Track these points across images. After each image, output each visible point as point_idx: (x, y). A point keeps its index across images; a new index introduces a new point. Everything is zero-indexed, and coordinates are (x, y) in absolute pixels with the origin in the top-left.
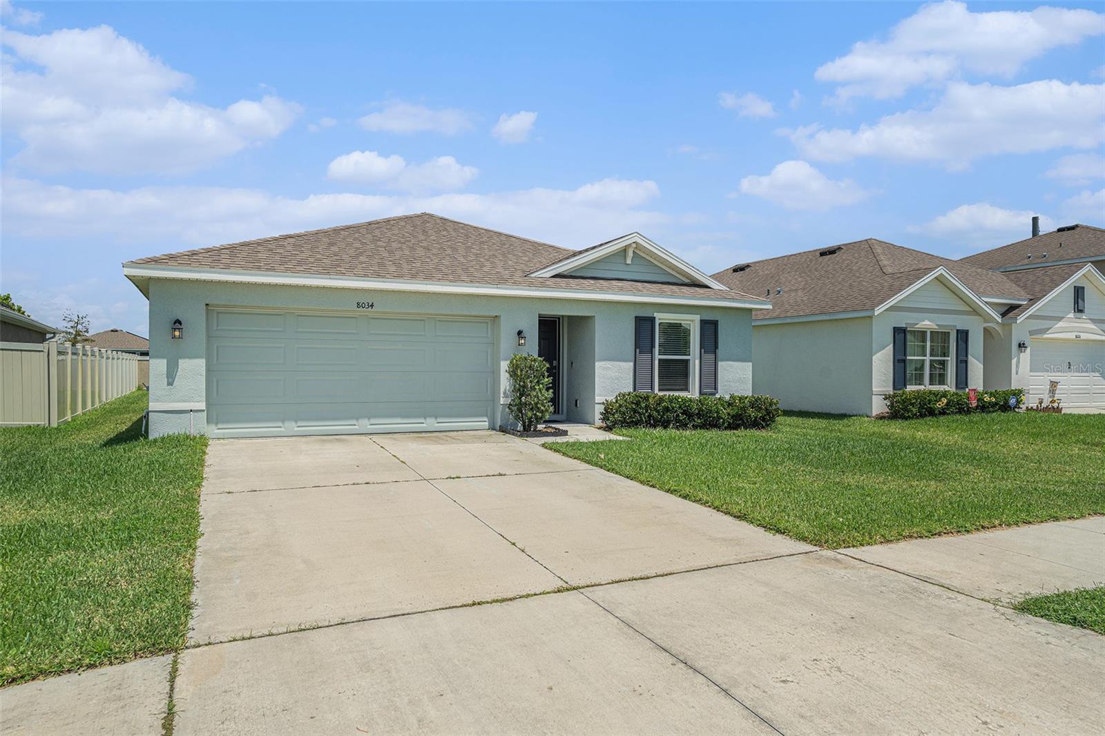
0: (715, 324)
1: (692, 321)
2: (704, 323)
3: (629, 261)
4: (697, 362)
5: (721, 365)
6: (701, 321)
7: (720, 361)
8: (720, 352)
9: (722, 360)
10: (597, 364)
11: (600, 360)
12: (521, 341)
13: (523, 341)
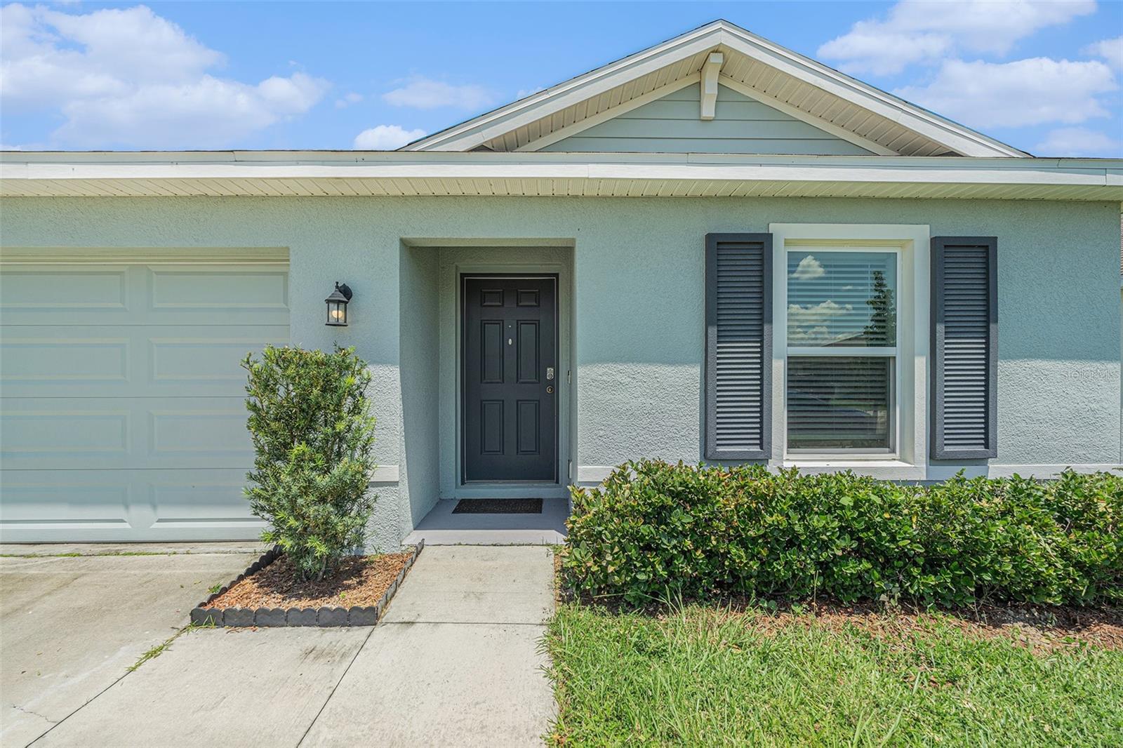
0: (985, 249)
1: (902, 243)
2: (942, 248)
3: (708, 111)
4: (921, 365)
5: (1008, 371)
6: (934, 241)
7: (1005, 358)
8: (1003, 331)
9: (1009, 357)
10: (580, 371)
11: (586, 363)
12: (334, 313)
13: (341, 314)
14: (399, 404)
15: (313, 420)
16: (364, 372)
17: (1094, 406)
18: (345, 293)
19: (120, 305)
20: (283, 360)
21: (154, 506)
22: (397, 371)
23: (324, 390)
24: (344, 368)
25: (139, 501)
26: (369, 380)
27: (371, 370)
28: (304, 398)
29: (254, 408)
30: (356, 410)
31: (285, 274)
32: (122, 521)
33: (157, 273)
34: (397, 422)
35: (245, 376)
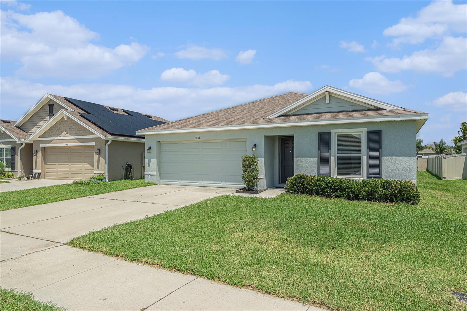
0: (378, 133)
1: (360, 132)
2: (369, 133)
3: (327, 102)
4: (366, 158)
5: (384, 159)
6: (367, 131)
8: (383, 151)
9: (384, 156)
10: (295, 159)
11: (296, 157)
12: (253, 149)
13: (255, 149)
14: (264, 165)
15: (250, 166)
16: (258, 159)
17: (409, 167)
18: (255, 145)
19: (221, 147)
20: (246, 157)
21: (225, 182)
22: (263, 159)
23: (252, 162)
24: (255, 158)
25: (223, 181)
26: (258, 160)
27: (259, 159)
28: (249, 163)
29: (243, 164)
30: (256, 165)
31: (246, 142)
32: (221, 184)
33: (227, 142)
34: (263, 167)
35: (242, 160)
